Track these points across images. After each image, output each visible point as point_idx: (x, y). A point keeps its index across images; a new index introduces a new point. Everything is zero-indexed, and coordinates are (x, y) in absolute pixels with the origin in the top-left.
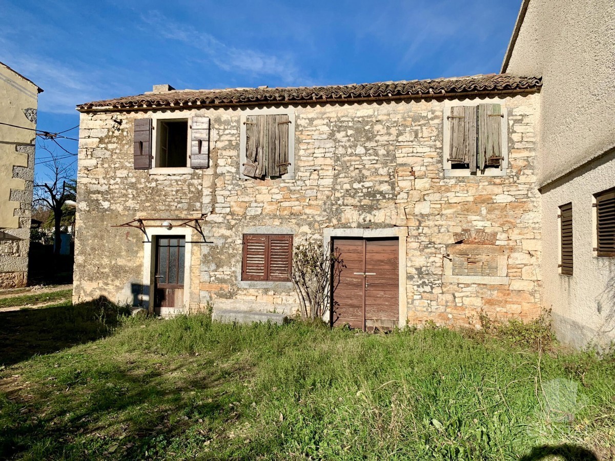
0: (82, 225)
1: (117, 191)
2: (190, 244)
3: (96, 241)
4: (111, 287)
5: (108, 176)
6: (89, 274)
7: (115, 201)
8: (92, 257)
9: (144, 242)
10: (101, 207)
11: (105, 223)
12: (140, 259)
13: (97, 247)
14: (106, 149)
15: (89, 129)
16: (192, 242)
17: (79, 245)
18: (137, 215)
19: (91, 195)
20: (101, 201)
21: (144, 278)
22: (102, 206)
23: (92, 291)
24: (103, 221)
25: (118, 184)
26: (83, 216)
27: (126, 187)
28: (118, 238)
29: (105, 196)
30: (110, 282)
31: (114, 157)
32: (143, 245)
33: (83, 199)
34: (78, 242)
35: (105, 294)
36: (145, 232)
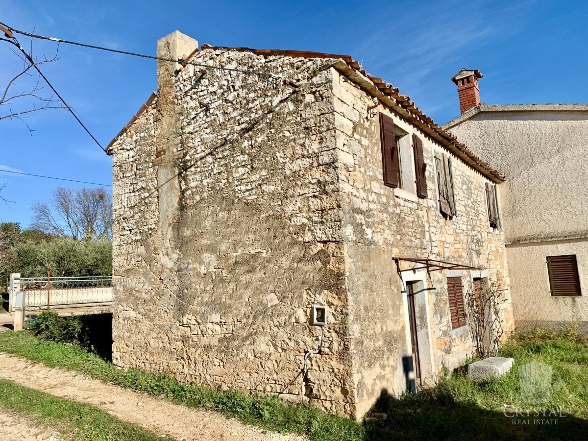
0: (353, 267)
1: (375, 213)
2: (427, 291)
3: (367, 294)
4: (388, 369)
5: (366, 188)
6: (368, 355)
7: (376, 228)
8: (367, 323)
9: (402, 292)
10: (365, 237)
11: (372, 263)
12: (402, 318)
13: (369, 305)
14: (360, 142)
16: (428, 289)
17: (353, 304)
18: (393, 252)
19: (355, 215)
20: (364, 227)
21: (408, 346)
22: (367, 235)
24: (370, 261)
25: (375, 203)
26: (351, 250)
27: (382, 209)
28: (384, 286)
29: (367, 219)
30: (386, 363)
31: (368, 159)
32: (402, 297)
33: (349, 220)
34: (352, 298)
35: (384, 384)
36: (401, 277)
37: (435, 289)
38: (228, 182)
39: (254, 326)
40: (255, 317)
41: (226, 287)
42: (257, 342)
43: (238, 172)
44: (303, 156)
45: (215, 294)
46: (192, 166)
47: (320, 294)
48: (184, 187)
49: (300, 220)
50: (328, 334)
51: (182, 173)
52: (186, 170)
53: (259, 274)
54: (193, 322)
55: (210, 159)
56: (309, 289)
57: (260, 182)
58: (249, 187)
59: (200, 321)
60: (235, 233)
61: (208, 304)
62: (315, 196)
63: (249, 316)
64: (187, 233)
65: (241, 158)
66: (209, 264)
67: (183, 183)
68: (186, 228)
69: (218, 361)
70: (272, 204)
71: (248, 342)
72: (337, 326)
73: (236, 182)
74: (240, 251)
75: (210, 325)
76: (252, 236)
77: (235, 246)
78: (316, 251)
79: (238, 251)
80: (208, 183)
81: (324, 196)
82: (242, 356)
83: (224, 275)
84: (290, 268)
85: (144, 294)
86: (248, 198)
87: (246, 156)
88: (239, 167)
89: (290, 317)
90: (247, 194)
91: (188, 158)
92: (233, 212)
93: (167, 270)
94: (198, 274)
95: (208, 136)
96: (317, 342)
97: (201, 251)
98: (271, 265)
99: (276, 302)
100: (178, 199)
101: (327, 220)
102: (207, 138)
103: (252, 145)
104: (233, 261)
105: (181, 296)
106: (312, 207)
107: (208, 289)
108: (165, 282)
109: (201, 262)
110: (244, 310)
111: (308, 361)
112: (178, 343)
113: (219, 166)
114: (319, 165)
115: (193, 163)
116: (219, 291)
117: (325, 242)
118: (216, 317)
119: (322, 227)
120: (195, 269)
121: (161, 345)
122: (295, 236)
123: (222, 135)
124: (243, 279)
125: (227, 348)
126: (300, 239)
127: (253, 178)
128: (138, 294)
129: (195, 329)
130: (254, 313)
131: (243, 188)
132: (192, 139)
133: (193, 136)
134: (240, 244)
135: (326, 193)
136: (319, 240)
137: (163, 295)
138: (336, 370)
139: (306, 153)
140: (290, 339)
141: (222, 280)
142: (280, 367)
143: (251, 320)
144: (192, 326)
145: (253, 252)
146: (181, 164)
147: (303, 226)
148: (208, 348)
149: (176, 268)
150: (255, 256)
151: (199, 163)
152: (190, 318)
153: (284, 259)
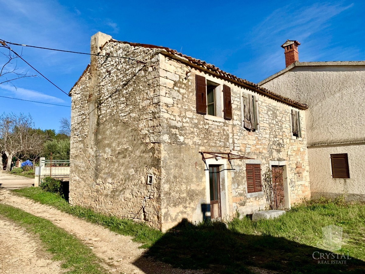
0: (167, 155)
1: (188, 128)
3: (177, 170)
4: (188, 209)
5: (182, 115)
6: (174, 200)
7: (187, 136)
8: (175, 184)
9: (205, 170)
10: (178, 140)
11: (182, 154)
12: (204, 183)
13: (177, 175)
14: (179, 91)
15: (166, 71)
16: (227, 169)
17: (165, 174)
18: (200, 149)
19: (171, 129)
20: (178, 136)
21: (207, 198)
22: (179, 139)
23: (176, 216)
24: (180, 153)
25: (188, 123)
26: (166, 148)
27: (193, 126)
28: (190, 166)
29: (180, 131)
30: (188, 205)
31: (184, 100)
32: (205, 172)
33: (166, 132)
34: (164, 171)
35: (185, 216)
36: (205, 162)
37: (235, 169)
38: (117, 111)
39: (125, 185)
40: (125, 181)
41: (114, 165)
42: (125, 193)
43: (121, 106)
44: (147, 99)
45: (110, 169)
46: (103, 103)
47: (151, 169)
48: (99, 114)
49: (145, 132)
50: (153, 189)
51: (99, 106)
52: (100, 105)
53: (128, 159)
54: (101, 183)
55: (110, 99)
56: (147, 167)
57: (130, 112)
58: (125, 115)
59: (103, 182)
60: (119, 138)
61: (107, 173)
62: (151, 120)
63: (123, 180)
64: (100, 137)
65: (122, 99)
66: (108, 153)
67: (99, 111)
68: (99, 135)
69: (110, 202)
70: (134, 123)
71: (122, 193)
72: (157, 185)
73: (120, 111)
74: (120, 147)
75: (107, 184)
76: (125, 139)
77: (119, 144)
78: (150, 148)
79: (119, 147)
80: (109, 112)
81: (154, 120)
82: (119, 200)
83: (114, 159)
84: (140, 156)
85: (82, 168)
86: (125, 120)
87: (124, 98)
88: (121, 104)
89: (139, 180)
90: (124, 118)
91: (101, 98)
92: (118, 127)
93: (92, 156)
94: (104, 158)
95: (110, 87)
96: (148, 193)
97: (105, 147)
98: (133, 154)
99: (134, 173)
100: (97, 120)
101: (155, 132)
102: (109, 89)
103: (127, 93)
104: (117, 152)
105: (97, 169)
106: (150, 125)
107: (107, 166)
108: (90, 162)
109: (105, 153)
110: (121, 177)
111: (145, 202)
112: (95, 193)
113: (113, 103)
114: (153, 104)
115: (103, 101)
116: (111, 167)
117: (154, 143)
118: (110, 180)
119: (153, 136)
120: (102, 155)
121: (88, 194)
122: (142, 140)
123: (115, 87)
124: (122, 161)
125: (114, 195)
126: (144, 141)
127: (127, 109)
128: (80, 168)
129: (102, 186)
130: (125, 178)
131: (123, 114)
132: (103, 88)
133: (104, 87)
134: (121, 144)
135: (155, 118)
136: (152, 142)
137: (89, 169)
138: (155, 207)
139: (148, 98)
140: (138, 191)
141: (113, 161)
142: (134, 205)
143: (123, 182)
144: (101, 185)
145: (126, 147)
146: (99, 102)
147: (146, 134)
148: (107, 195)
149: (95, 155)
150: (126, 150)
151: (106, 101)
152: (100, 180)
153: (138, 151)
